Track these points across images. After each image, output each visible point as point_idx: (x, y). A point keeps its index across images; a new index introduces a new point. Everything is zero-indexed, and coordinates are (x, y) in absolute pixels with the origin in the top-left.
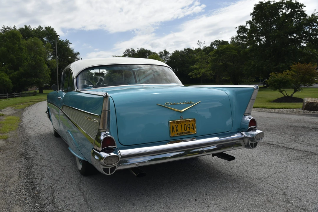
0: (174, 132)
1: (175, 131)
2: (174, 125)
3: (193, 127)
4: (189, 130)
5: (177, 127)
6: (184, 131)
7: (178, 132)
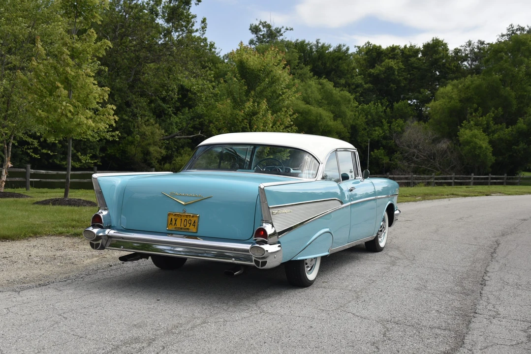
0: (172, 225)
3: (194, 225)
4: (189, 226)
7: (176, 225)
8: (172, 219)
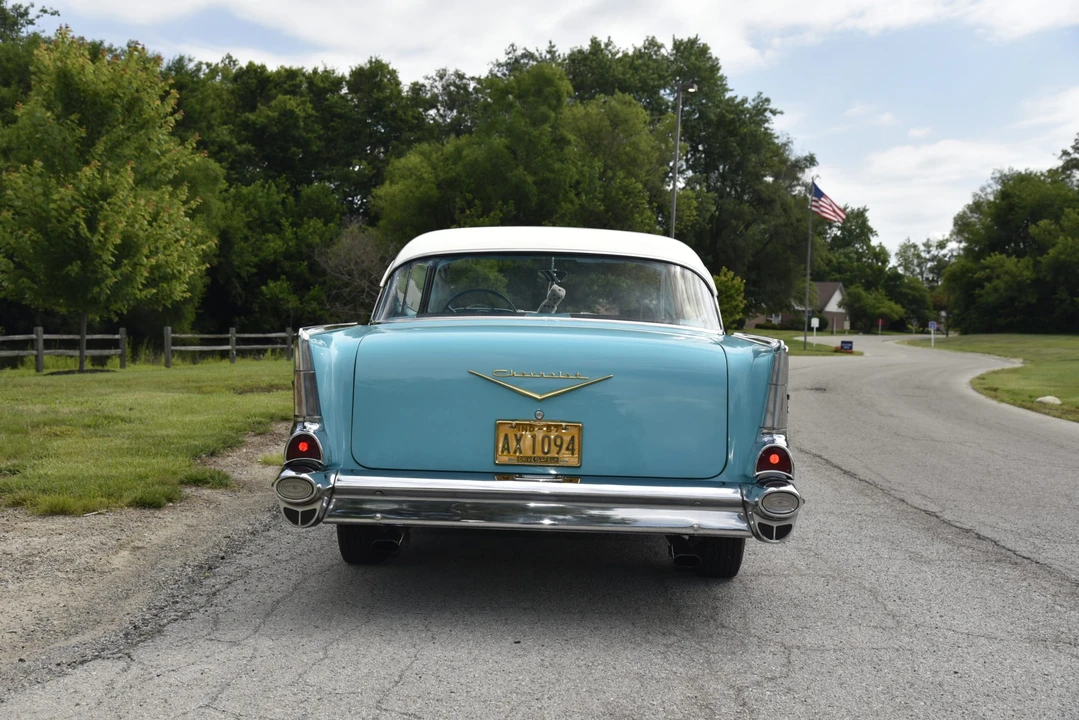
0: (509, 452)
1: (512, 450)
2: (511, 433)
3: (570, 448)
5: (518, 441)
6: (539, 453)
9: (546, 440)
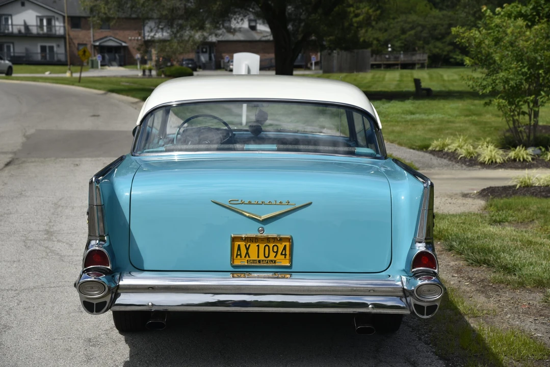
0: (241, 257)
1: (243, 255)
2: (242, 244)
3: (284, 253)
4: (275, 257)
5: (247, 249)
6: (262, 257)
7: (249, 257)
8: (239, 245)
9: (267, 248)
